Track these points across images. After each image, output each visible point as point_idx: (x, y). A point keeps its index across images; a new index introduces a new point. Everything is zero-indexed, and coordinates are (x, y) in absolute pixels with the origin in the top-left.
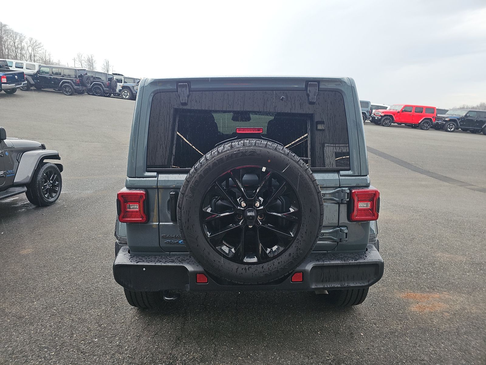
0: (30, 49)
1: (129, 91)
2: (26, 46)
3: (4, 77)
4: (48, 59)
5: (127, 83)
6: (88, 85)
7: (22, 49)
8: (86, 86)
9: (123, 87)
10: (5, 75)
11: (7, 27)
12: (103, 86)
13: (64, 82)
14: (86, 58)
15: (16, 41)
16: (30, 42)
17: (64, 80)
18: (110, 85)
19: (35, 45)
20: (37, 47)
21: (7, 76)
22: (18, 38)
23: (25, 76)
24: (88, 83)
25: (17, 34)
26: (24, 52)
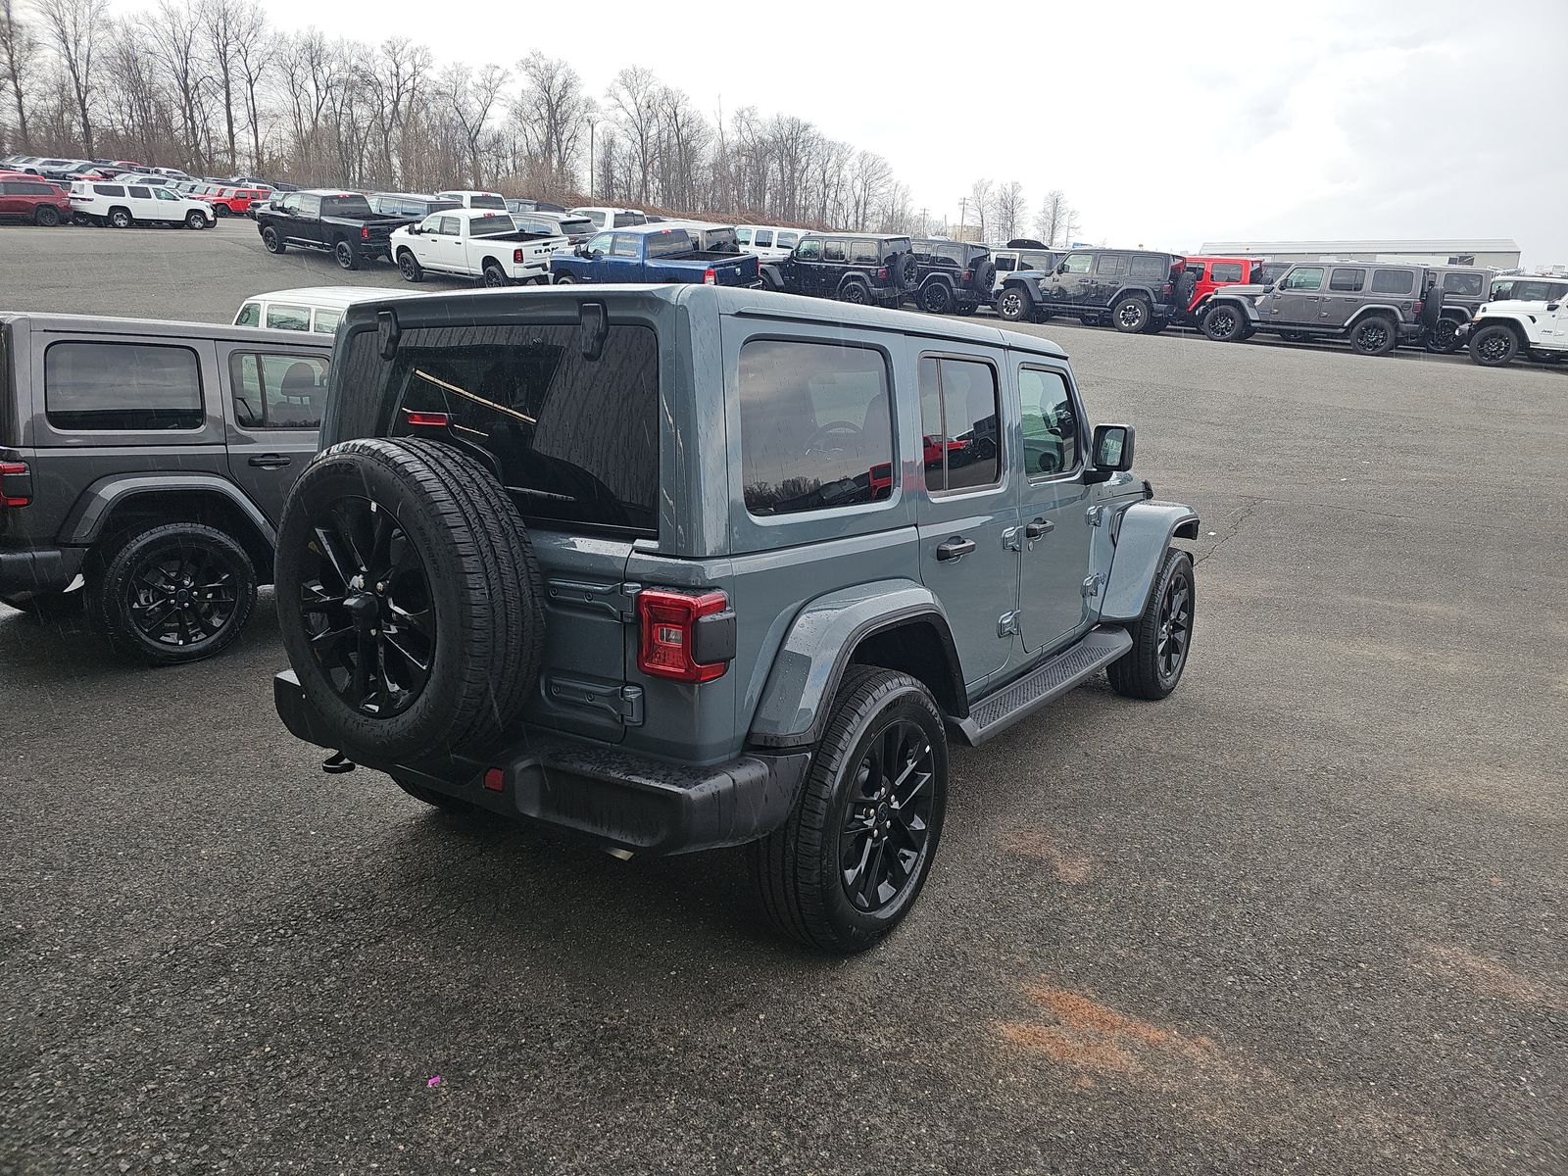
0: (858, 184)
1: (1021, 295)
2: (849, 177)
3: (710, 274)
4: (900, 207)
5: (1031, 268)
6: (909, 284)
7: (840, 185)
8: (901, 286)
9: (1007, 283)
10: (714, 267)
11: (811, 130)
12: (953, 284)
13: (848, 276)
14: (996, 195)
15: (829, 165)
16: (861, 163)
17: (850, 273)
18: (974, 278)
19: (873, 171)
20: (876, 177)
21: (717, 269)
22: (833, 159)
23: (761, 266)
24: (909, 278)
25: (832, 146)
26: (842, 196)
